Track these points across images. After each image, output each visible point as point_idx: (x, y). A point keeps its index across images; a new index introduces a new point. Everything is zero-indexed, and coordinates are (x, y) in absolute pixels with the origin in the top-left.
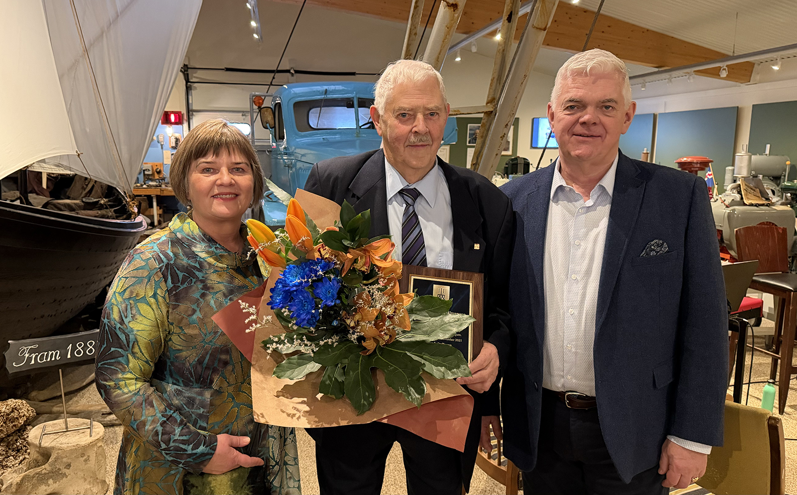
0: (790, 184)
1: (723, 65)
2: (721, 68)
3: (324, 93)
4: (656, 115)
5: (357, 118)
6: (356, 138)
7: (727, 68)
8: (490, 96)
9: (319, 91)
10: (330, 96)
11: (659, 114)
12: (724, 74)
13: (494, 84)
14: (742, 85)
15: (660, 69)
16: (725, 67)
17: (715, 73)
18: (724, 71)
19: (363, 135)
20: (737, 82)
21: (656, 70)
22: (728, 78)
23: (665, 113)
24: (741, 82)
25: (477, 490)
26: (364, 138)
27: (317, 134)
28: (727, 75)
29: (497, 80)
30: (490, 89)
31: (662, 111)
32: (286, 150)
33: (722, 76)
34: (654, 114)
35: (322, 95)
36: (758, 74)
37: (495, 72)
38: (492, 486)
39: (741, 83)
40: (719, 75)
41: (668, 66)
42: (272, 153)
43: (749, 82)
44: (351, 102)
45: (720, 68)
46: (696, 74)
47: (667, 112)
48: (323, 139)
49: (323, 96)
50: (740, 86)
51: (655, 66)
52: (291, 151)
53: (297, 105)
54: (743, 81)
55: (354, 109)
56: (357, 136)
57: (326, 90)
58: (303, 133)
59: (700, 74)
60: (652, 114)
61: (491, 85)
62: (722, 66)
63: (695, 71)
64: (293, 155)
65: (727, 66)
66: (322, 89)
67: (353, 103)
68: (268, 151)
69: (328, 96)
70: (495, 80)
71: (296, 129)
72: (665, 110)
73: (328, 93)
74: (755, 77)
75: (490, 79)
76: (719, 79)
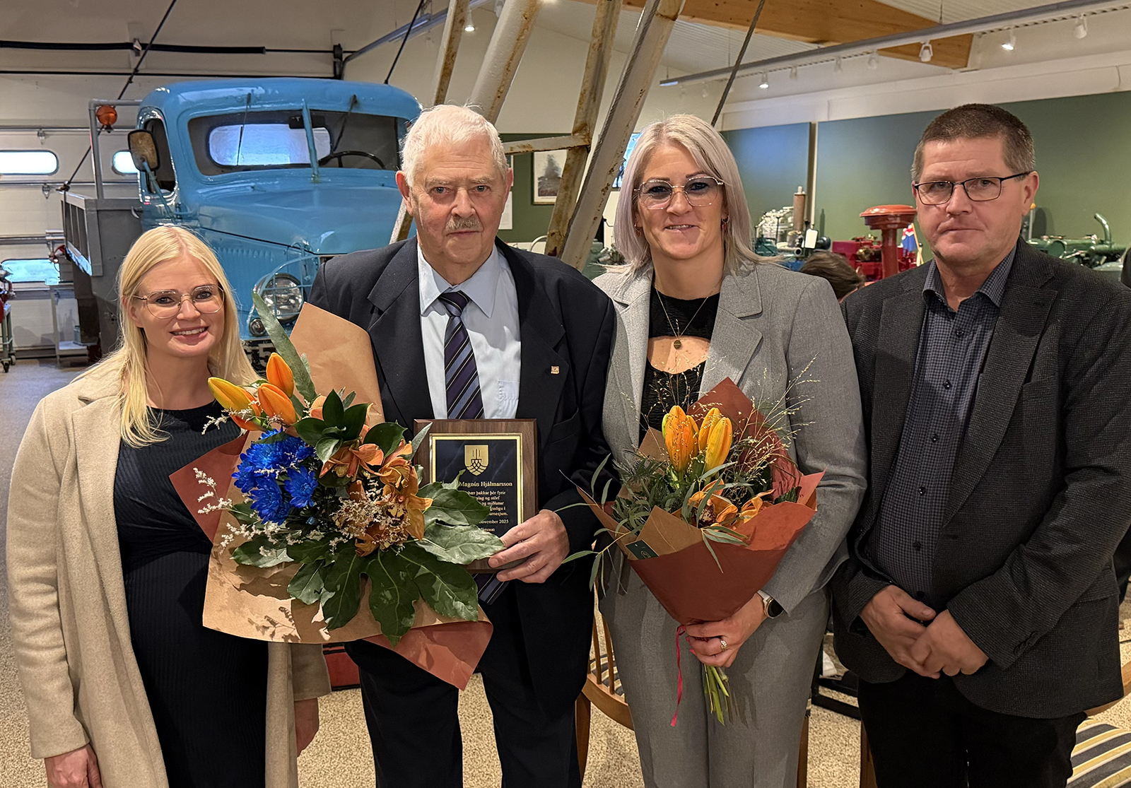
0: (1036, 243)
1: (924, 40)
2: (922, 45)
3: (245, 101)
4: (815, 125)
5: (312, 148)
6: (313, 185)
7: (930, 46)
8: (580, 120)
9: (236, 98)
10: (255, 107)
11: (819, 123)
12: (927, 56)
13: (586, 101)
14: (953, 71)
15: (822, 46)
16: (927, 45)
17: (912, 53)
18: (927, 51)
19: (325, 179)
20: (946, 66)
21: (815, 47)
22: (934, 61)
23: (829, 122)
24: (953, 66)
25: (596, 767)
26: (328, 185)
27: (239, 179)
28: (932, 58)
29: (591, 94)
30: (579, 108)
31: (823, 118)
32: (180, 211)
33: (923, 60)
34: (810, 123)
35: (243, 105)
36: (979, 52)
37: (587, 81)
38: (618, 759)
39: (953, 69)
40: (920, 58)
41: (833, 41)
42: (145, 214)
43: (966, 66)
44: (298, 118)
45: (919, 45)
46: (880, 55)
47: (832, 119)
48: (253, 187)
49: (245, 107)
50: (951, 74)
51: (812, 39)
52: (189, 212)
53: (195, 123)
54: (958, 66)
55: (304, 130)
56: (315, 182)
57: (249, 95)
58: (209, 178)
59: (888, 53)
60: (806, 123)
61: (580, 102)
62: (922, 42)
63: (879, 50)
64: (197, 219)
65: (931, 42)
66: (241, 93)
67: (302, 119)
68: (135, 211)
69: (252, 107)
70: (587, 93)
71: (198, 171)
72: (828, 117)
73: (252, 101)
74: (976, 58)
75: (580, 92)
76: (919, 64)
